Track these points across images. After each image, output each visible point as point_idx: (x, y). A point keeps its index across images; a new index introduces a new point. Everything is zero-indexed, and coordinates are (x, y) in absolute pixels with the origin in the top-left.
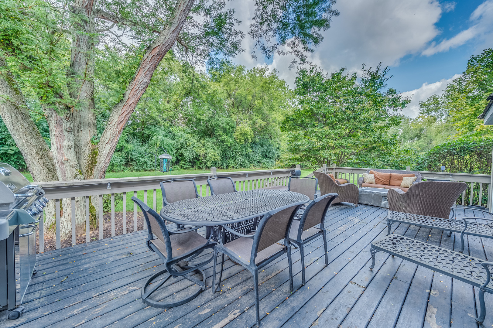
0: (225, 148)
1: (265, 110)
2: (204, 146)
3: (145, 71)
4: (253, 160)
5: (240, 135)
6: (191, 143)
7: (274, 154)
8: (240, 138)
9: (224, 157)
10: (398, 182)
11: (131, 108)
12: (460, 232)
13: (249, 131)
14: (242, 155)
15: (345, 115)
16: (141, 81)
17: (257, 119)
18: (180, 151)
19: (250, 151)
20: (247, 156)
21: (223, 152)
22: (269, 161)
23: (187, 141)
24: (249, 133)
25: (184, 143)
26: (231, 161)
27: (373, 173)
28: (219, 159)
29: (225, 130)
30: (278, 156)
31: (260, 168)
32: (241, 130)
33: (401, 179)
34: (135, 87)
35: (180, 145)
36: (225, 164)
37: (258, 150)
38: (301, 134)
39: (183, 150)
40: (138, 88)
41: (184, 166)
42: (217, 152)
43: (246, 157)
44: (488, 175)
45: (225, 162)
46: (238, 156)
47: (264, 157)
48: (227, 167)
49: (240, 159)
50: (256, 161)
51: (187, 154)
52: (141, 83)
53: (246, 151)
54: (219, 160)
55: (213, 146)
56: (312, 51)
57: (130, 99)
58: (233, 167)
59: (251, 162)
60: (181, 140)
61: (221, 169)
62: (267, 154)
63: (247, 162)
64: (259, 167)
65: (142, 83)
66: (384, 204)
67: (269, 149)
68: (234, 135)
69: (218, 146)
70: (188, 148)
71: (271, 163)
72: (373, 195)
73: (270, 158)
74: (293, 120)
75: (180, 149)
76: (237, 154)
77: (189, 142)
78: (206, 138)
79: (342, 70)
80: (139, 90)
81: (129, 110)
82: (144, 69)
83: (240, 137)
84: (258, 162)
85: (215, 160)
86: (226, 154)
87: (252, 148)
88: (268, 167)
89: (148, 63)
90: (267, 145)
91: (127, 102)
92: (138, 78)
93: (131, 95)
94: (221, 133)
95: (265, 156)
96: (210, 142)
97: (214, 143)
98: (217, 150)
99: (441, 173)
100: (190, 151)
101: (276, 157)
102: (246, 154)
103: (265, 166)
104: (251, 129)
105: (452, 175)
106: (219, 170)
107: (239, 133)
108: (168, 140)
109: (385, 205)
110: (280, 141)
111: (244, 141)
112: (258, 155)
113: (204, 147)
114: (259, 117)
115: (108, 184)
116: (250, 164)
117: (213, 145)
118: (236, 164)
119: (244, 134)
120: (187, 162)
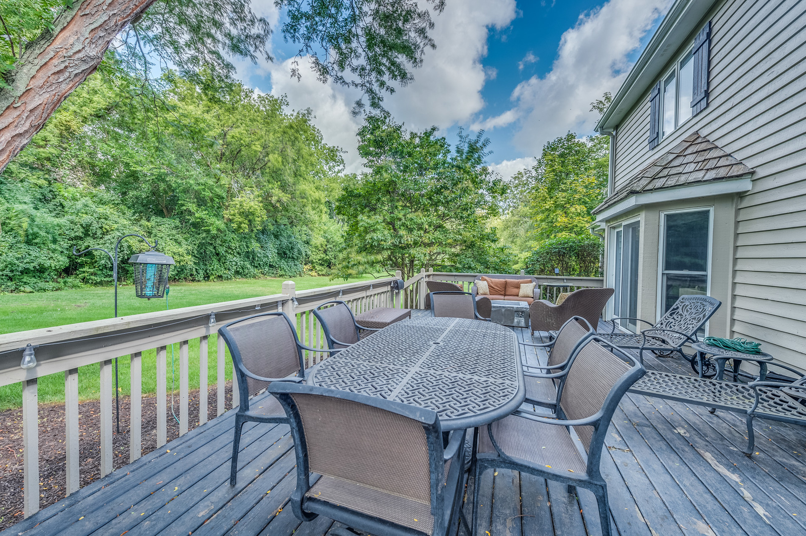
0: (204, 239)
1: (286, 174)
2: (150, 233)
3: (93, 27)
4: (261, 263)
5: (240, 215)
6: (116, 226)
7: (300, 253)
8: (239, 220)
9: (202, 257)
10: (515, 291)
11: (34, 119)
12: (638, 348)
13: (259, 209)
14: (238, 253)
15: (442, 197)
16: (76, 49)
17: (273, 188)
18: (83, 245)
19: (255, 246)
20: (250, 256)
21: (198, 247)
22: (291, 263)
23: (103, 220)
24: (258, 212)
25: (95, 225)
26: (216, 264)
27: (485, 280)
28: (190, 261)
29: (201, 202)
30: (306, 255)
31: (275, 277)
32: (241, 205)
33: (518, 287)
34: (55, 61)
35: (82, 230)
36: (201, 272)
37: (270, 245)
38: (379, 221)
39: (89, 242)
40: (66, 67)
41: (93, 277)
42: (185, 247)
43: (248, 257)
44: (601, 278)
45: (202, 267)
46: (231, 256)
47: (282, 257)
48: (207, 277)
49: (235, 260)
50: (267, 264)
51: (104, 250)
52: (77, 56)
53: (248, 247)
54: (192, 263)
55: (174, 236)
56: (391, 90)
57: (32, 93)
58: (220, 277)
59: (257, 267)
60: (86, 219)
61: (193, 281)
62: (288, 252)
63: (249, 266)
64: (273, 275)
65: (80, 55)
66: (517, 322)
67: (290, 243)
68: (226, 214)
69: (185, 236)
70: (107, 237)
71: (295, 267)
72: (503, 310)
73: (293, 258)
74: (360, 196)
75: (81, 238)
76: (230, 251)
77: (110, 223)
78: (153, 218)
79: (434, 129)
80: (67, 74)
81: (28, 125)
82: (88, 20)
83: (238, 218)
84: (271, 266)
85: (182, 263)
86: (205, 252)
87: (258, 240)
88: (290, 274)
89: (104, 8)
90: (285, 235)
91: (23, 99)
92: (65, 40)
93: (39, 82)
94: (193, 207)
95: (283, 254)
96: (166, 226)
97: (176, 227)
98: (184, 242)
99: (555, 277)
100: (111, 243)
101: (302, 258)
102: (248, 252)
103: (284, 273)
104: (261, 205)
105: (566, 279)
106: (187, 283)
107: (236, 211)
108: (44, 217)
109: (519, 322)
110: (312, 230)
111: (247, 226)
112: (272, 254)
113: (149, 237)
114: (276, 186)
115: (27, 352)
116: (256, 270)
117: (174, 232)
118: (226, 272)
119: (248, 215)
120: (101, 270)
